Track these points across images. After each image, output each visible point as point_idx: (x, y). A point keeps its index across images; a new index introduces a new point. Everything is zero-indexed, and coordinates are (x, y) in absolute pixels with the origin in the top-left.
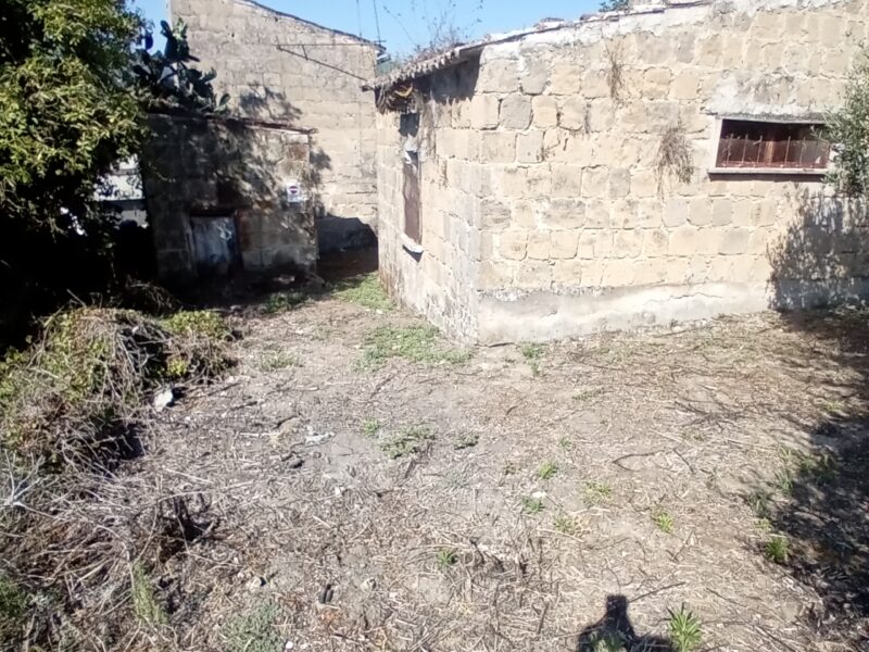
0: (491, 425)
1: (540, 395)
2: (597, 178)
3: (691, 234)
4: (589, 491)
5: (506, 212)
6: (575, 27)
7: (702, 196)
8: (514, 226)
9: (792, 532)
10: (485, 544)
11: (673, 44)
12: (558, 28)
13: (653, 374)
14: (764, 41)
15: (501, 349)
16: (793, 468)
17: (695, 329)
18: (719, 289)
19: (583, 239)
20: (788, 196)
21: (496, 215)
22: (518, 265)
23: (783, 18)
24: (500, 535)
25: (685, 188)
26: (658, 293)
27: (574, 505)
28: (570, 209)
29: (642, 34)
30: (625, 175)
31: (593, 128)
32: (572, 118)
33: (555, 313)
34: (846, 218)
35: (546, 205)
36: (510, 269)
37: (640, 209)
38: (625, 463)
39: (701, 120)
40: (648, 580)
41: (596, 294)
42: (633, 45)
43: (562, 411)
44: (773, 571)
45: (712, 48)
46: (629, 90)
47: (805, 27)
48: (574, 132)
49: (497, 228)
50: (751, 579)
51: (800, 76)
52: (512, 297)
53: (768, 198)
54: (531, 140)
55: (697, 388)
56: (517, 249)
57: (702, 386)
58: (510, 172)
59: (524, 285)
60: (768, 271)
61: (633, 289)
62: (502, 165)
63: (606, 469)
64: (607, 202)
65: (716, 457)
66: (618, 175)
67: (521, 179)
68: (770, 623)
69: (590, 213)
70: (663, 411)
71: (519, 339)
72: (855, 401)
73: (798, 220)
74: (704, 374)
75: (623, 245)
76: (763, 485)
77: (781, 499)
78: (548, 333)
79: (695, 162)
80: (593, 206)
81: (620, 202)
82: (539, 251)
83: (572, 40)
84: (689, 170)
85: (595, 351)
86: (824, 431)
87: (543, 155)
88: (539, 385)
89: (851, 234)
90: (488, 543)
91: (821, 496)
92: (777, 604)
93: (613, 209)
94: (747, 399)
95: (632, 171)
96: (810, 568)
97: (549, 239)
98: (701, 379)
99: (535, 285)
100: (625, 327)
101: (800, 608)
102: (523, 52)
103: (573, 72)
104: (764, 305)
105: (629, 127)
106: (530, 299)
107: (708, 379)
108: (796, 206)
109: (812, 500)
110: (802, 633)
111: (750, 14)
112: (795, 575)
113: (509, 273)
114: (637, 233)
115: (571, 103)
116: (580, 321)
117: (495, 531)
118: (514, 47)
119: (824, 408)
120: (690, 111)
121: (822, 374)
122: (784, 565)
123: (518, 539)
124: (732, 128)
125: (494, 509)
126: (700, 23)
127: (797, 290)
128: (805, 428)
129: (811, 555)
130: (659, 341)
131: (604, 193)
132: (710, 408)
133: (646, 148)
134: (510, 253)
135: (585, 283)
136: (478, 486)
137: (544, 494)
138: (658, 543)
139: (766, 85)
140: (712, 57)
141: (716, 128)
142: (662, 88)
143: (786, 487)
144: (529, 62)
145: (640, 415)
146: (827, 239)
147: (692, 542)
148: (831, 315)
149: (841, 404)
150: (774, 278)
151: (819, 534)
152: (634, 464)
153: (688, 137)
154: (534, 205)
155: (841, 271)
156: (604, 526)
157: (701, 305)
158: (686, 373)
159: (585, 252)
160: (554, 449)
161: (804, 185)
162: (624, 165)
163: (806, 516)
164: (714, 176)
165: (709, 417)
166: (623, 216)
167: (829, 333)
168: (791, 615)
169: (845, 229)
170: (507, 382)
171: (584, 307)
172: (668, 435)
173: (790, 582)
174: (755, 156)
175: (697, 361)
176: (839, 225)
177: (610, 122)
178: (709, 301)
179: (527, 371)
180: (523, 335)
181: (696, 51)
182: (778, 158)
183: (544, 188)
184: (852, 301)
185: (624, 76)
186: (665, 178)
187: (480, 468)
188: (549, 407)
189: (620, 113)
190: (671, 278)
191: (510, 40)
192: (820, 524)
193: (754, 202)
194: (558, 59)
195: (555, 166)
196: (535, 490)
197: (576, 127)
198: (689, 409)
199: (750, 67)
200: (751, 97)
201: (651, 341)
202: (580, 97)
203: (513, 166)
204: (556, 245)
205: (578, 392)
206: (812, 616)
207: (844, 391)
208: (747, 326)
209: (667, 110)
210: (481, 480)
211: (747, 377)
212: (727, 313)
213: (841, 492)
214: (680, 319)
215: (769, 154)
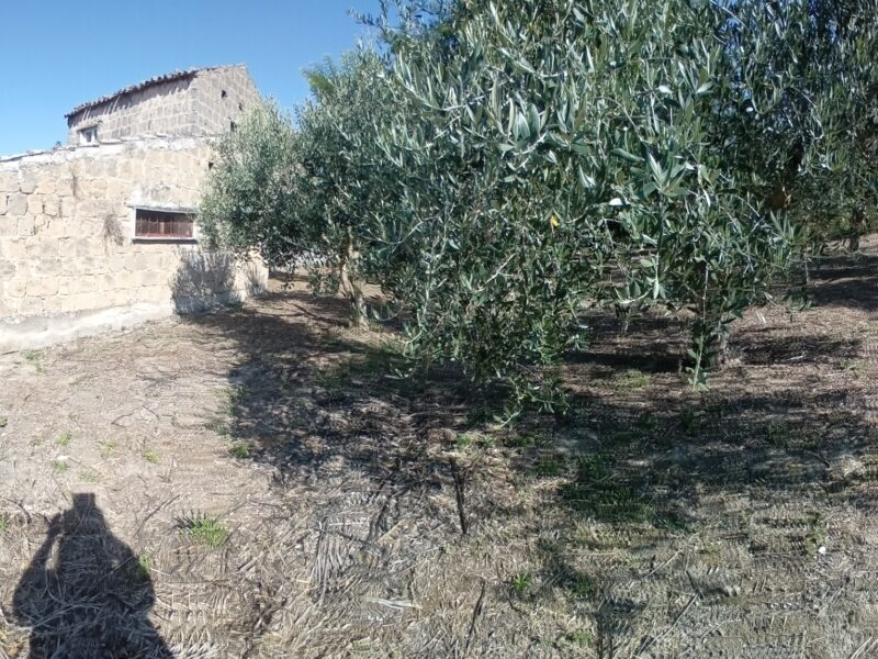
0: (14, 410)
1: (46, 385)
2: (68, 245)
3: (126, 276)
4: (103, 447)
5: (12, 267)
6: (51, 153)
7: (131, 254)
8: (17, 276)
9: (243, 436)
10: (29, 504)
11: (106, 166)
12: (42, 153)
13: (121, 361)
14: (153, 166)
15: (9, 356)
16: (227, 398)
17: (135, 329)
18: (145, 306)
19: (61, 282)
20: (174, 252)
21: (6, 269)
22: (21, 300)
23: (161, 154)
24: (39, 495)
25: (120, 249)
26: (111, 312)
27: (94, 459)
28: (53, 264)
29: (88, 159)
30: (84, 243)
31: (64, 214)
32: (51, 208)
33: (46, 329)
34: (206, 263)
35: (38, 262)
36: (16, 304)
37: (96, 263)
38: (120, 422)
39: (125, 210)
40: (151, 500)
41: (72, 316)
42: (83, 164)
43: (64, 394)
44: (244, 464)
45: (126, 168)
46: (83, 191)
47: (173, 160)
48: (53, 217)
49: (7, 277)
50: (235, 475)
51: (172, 187)
52: (17, 321)
53: (165, 254)
54: (27, 222)
55: (146, 364)
56: (20, 291)
57: (149, 363)
58: (15, 242)
59: (24, 313)
60: (170, 293)
61: (97, 310)
62: (10, 237)
63: (109, 430)
64: (75, 259)
65: (171, 405)
66: (80, 242)
67: (21, 245)
68: (257, 496)
69: (65, 267)
70: (133, 383)
71: (22, 348)
72: (240, 355)
73: (181, 265)
74: (147, 356)
75: (86, 284)
76: (214, 415)
77: (229, 419)
78: (42, 343)
79: (124, 234)
80: (66, 262)
81: (82, 258)
82: (33, 291)
83: (49, 161)
84: (122, 239)
85: (75, 352)
86: (233, 374)
87: (35, 231)
88: (43, 378)
89: (210, 271)
90: (31, 503)
91: (247, 410)
92: (254, 483)
93: (79, 264)
94: (177, 366)
95: (89, 240)
96: (261, 452)
97: (41, 284)
98: (147, 359)
99: (32, 312)
100: (94, 334)
101: (268, 479)
102: (21, 167)
103: (51, 181)
104: (170, 312)
105: (84, 213)
106: (29, 322)
107: (151, 359)
108: (179, 257)
109: (244, 414)
110: (276, 493)
111: (145, 150)
112: (256, 460)
113: (15, 306)
114: (96, 277)
115: (51, 200)
116: (61, 333)
117: (35, 494)
118: (15, 164)
119: (228, 362)
120: (118, 204)
121: (218, 345)
122: (249, 457)
123: (54, 495)
124: (142, 214)
125: (31, 475)
126: (119, 154)
127: (189, 302)
128: (223, 376)
129: (257, 444)
130: (117, 340)
131: (73, 254)
132: (157, 376)
133: (96, 226)
134: (15, 293)
135: (65, 309)
136: (14, 458)
137: (66, 458)
138: (151, 472)
139: (157, 191)
140: (127, 174)
141: (133, 214)
142: (102, 191)
143: (229, 411)
144: (24, 173)
145: (119, 388)
146: (199, 275)
147: (175, 465)
148: (210, 314)
149: (234, 358)
150: (174, 297)
151: (256, 431)
152: (125, 422)
153: (119, 219)
154: (30, 262)
155: (209, 291)
156: (118, 471)
157: (136, 316)
158: (138, 356)
159: (63, 290)
160: (66, 421)
161: (182, 246)
162: (83, 236)
163: (245, 424)
164: (135, 241)
165: (158, 381)
166: (85, 266)
167: (213, 324)
168: (265, 485)
169: (207, 269)
170: (20, 378)
171: (65, 324)
172: (137, 397)
173: (255, 466)
174: (155, 230)
175: (141, 349)
176: (203, 266)
177: (74, 211)
178: (140, 313)
179: (33, 369)
180: (25, 345)
181: (119, 170)
182: (167, 231)
183: (36, 251)
184: (217, 306)
185: (80, 184)
186: (109, 244)
187: (13, 444)
188: (54, 393)
189: (79, 205)
190: (119, 302)
191: (13, 160)
192: (253, 425)
193: (157, 257)
194: (42, 172)
195: (43, 238)
196: (58, 455)
197: (54, 213)
198: (145, 379)
199: (147, 180)
200: (149, 197)
201: (112, 340)
202: (55, 196)
203: (16, 238)
204: (44, 287)
205: (72, 380)
206: (276, 479)
207: (233, 351)
208: (164, 324)
209: (105, 204)
210: (15, 453)
211: (174, 353)
212: (151, 319)
213: (255, 404)
214: (127, 326)
215: (162, 229)
